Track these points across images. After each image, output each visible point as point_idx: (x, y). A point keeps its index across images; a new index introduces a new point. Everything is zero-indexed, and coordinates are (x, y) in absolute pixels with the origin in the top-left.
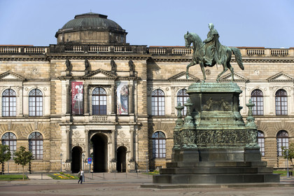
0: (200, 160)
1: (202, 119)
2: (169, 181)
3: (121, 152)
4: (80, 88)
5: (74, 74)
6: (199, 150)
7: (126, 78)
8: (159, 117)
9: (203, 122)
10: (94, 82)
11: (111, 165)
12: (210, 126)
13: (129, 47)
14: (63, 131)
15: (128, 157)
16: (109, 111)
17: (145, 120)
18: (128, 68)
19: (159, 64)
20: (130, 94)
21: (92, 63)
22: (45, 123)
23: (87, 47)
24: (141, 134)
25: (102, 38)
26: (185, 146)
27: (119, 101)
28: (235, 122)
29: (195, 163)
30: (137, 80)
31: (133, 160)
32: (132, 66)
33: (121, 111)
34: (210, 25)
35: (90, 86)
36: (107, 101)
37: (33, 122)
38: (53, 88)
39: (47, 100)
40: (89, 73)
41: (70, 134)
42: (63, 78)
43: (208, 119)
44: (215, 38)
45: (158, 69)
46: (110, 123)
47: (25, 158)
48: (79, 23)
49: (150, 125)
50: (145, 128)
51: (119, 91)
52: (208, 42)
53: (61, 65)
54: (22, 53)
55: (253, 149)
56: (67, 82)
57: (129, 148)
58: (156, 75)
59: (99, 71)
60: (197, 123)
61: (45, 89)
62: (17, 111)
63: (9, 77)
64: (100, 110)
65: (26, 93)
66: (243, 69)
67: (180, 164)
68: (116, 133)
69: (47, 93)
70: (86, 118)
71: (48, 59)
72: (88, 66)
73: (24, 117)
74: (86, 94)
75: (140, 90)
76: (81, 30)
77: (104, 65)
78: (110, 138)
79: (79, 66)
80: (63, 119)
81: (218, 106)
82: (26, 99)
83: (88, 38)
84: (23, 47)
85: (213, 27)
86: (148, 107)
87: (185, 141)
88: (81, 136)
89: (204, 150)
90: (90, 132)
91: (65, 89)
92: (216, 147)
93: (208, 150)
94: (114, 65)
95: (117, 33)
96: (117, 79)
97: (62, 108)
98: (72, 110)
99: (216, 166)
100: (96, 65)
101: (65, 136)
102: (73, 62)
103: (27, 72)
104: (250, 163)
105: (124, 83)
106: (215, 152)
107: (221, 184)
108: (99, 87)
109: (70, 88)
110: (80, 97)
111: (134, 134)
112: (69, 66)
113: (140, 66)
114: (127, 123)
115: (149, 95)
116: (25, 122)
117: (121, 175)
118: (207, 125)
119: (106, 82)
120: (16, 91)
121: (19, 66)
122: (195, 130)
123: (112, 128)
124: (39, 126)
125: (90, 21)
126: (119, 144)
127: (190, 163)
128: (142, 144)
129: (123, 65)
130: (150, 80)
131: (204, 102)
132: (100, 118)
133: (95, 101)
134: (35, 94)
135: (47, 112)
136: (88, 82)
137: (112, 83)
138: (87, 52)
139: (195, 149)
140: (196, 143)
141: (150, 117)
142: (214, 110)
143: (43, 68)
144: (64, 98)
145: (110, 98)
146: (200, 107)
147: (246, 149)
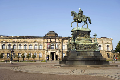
0: (77, 55)
1: (78, 40)
2: (65, 63)
3: (57, 56)
4: (49, 44)
5: (48, 41)
6: (77, 51)
7: (58, 42)
8: (64, 50)
9: (78, 41)
10: (52, 43)
11: (55, 59)
12: (81, 42)
13: (59, 37)
14: (46, 52)
15: (58, 57)
16: (55, 49)
17: (61, 51)
18: (58, 41)
19: (64, 40)
20: (59, 45)
21: (51, 39)
22: (42, 51)
23: (51, 37)
24: (61, 53)
25: (54, 35)
26: (71, 50)
27: (56, 47)
28: (89, 41)
29: (75, 56)
30: (60, 43)
31: (59, 58)
32: (59, 40)
33: (57, 49)
34: (80, 8)
35: (51, 44)
36: (54, 47)
37: (40, 51)
38: (44, 44)
39: (43, 46)
40: (51, 41)
41: (47, 53)
42: (46, 42)
43: (80, 40)
44: (81, 13)
45: (64, 41)
46: (55, 51)
47: (34, 57)
48: (50, 33)
49: (62, 52)
50: (61, 52)
51: (56, 45)
52: (79, 14)
53: (46, 40)
54: (39, 38)
55: (97, 51)
56: (47, 43)
57: (58, 56)
58: (63, 42)
59: (53, 41)
60: (76, 41)
61: (43, 44)
62: (37, 48)
63: (36, 42)
64: (53, 49)
65: (39, 45)
66: (91, 24)
67: (69, 57)
68: (56, 53)
69: (43, 45)
70: (50, 50)
71: (43, 39)
72: (51, 40)
73: (39, 50)
74: (50, 45)
75: (60, 45)
76: (50, 34)
77: (54, 40)
78: (55, 54)
79: (49, 40)
80: (46, 50)
81: (83, 36)
82: (39, 46)
83: (51, 35)
84: (39, 37)
85: (80, 9)
86: (62, 48)
87: (71, 48)
88: (49, 53)
89: (78, 51)
90: (51, 53)
91: (46, 44)
92: (83, 50)
93: (80, 51)
94: (56, 40)
95: (57, 35)
96: (56, 43)
97: (46, 48)
98: (47, 48)
99: (84, 57)
100: (52, 40)
101: (46, 53)
102: (48, 39)
103: (39, 41)
104: (97, 56)
105: (57, 44)
106: (83, 52)
107: (87, 65)
108: (53, 44)
109: (47, 44)
110: (49, 46)
111: (59, 53)
112: (47, 40)
113: (61, 40)
114: (58, 51)
115: (62, 46)
116: (39, 51)
117: (53, 61)
118: (79, 42)
119: (54, 43)
120: (37, 45)
121: (38, 40)
122: (75, 44)
123: (55, 52)
124: (41, 51)
125: (51, 32)
126: (56, 55)
127: (73, 56)
128: (61, 55)
129: (57, 40)
130: (62, 43)
131: (78, 34)
132: (53, 50)
133: (52, 47)
134: (41, 45)
135: (43, 49)
136: (51, 43)
137: (55, 43)
138: (51, 38)
139: (75, 51)
140: (75, 48)
141: (62, 50)
142: (82, 37)
143: (42, 40)
144: (46, 46)
145: (55, 46)
146: (76, 36)
147: (94, 51)
